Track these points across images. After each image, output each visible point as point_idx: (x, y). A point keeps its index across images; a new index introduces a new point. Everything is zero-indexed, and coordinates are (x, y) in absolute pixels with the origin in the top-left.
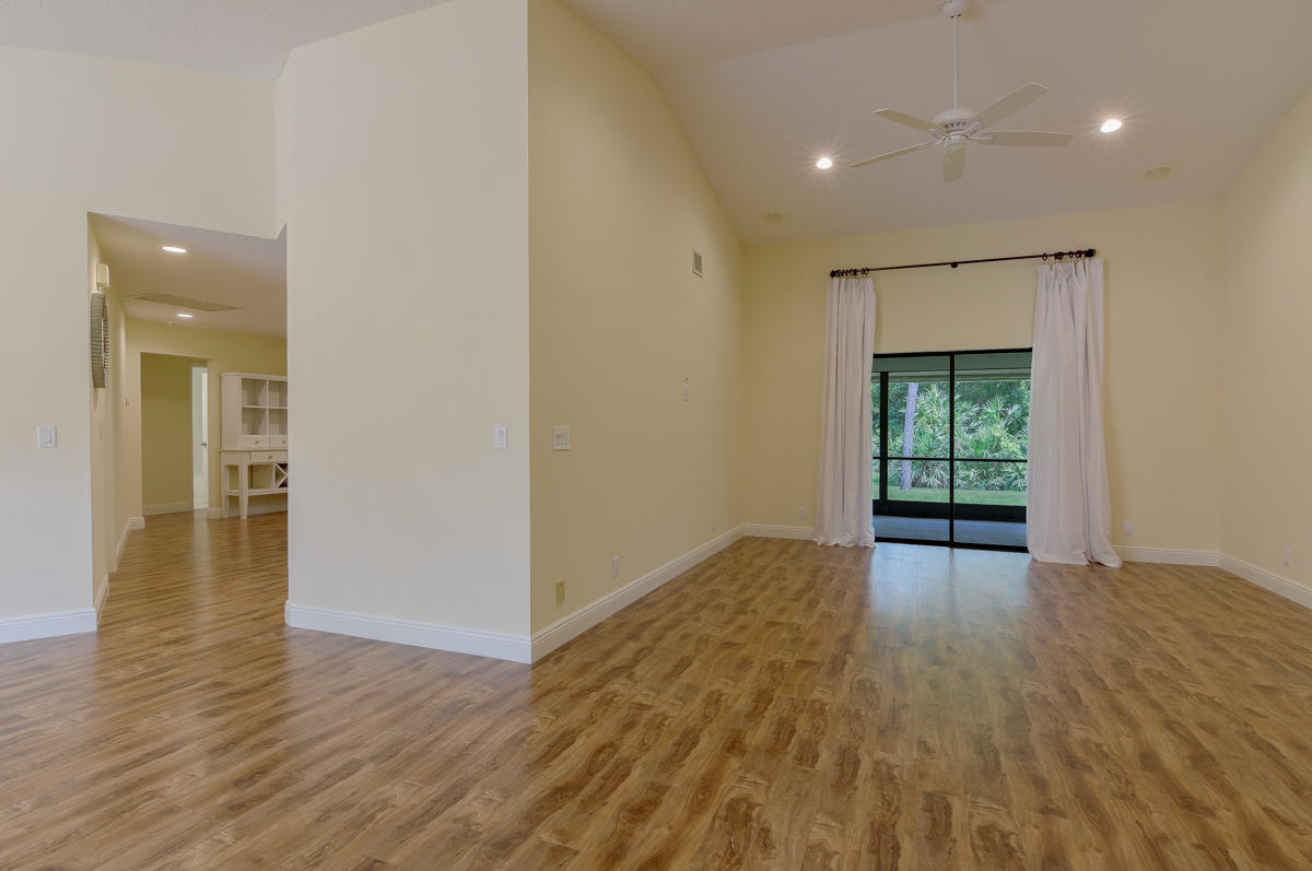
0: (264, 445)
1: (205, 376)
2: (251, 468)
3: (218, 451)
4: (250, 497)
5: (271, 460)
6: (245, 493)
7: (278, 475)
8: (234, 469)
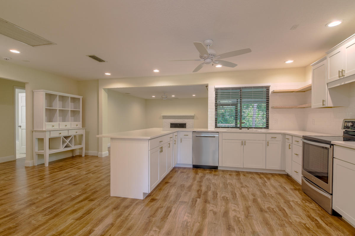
0: (56, 127)
1: (24, 95)
2: (51, 140)
3: (31, 131)
4: (49, 154)
5: (61, 135)
6: (47, 152)
7: (64, 142)
8: (41, 140)
